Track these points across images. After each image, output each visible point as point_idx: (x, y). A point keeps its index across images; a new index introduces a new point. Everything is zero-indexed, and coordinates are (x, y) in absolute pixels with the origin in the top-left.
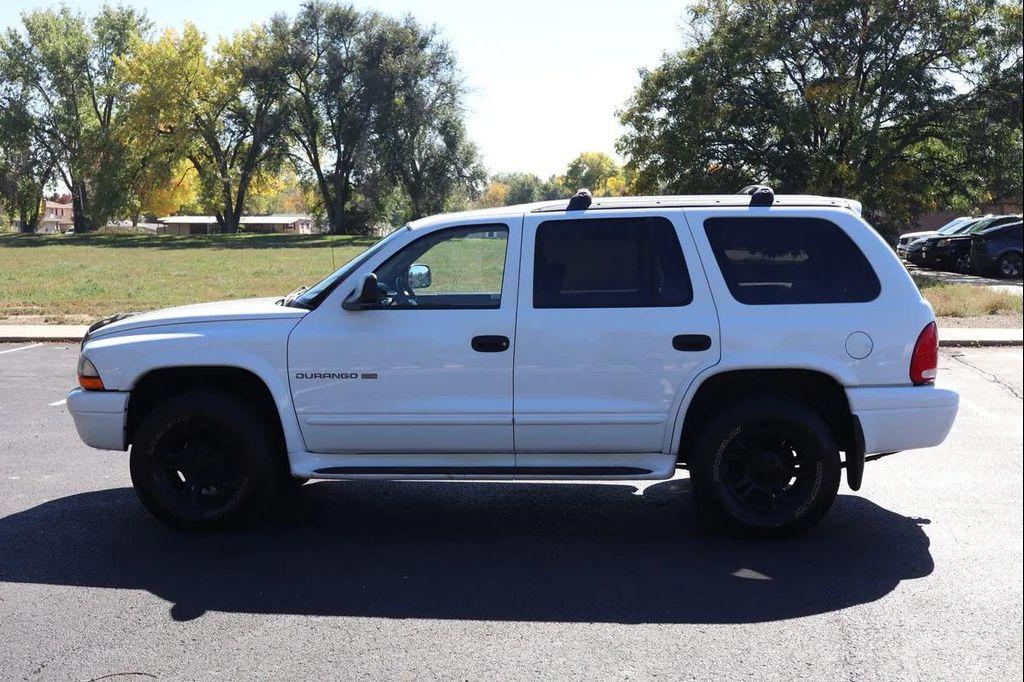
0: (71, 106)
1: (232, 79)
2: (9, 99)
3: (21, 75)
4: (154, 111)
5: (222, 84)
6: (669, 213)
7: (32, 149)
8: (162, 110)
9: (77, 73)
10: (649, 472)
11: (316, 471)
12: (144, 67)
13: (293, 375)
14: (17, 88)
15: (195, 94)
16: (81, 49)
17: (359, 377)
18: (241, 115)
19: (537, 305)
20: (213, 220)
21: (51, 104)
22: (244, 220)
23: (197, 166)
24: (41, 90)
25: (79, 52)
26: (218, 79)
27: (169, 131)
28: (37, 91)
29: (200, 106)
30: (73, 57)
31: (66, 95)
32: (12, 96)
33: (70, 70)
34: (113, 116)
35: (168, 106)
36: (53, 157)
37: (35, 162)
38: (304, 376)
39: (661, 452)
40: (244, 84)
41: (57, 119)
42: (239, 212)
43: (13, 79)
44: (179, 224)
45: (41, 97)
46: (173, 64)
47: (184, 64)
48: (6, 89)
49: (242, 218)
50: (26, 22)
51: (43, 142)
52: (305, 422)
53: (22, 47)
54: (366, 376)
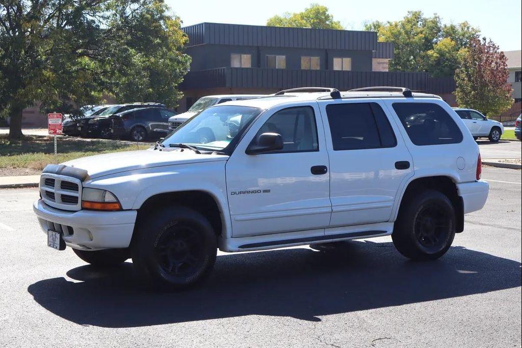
10: (386, 232)
11: (239, 247)
13: (229, 194)
17: (262, 192)
19: (335, 149)
38: (235, 193)
39: (387, 221)
52: (235, 220)
54: (265, 191)
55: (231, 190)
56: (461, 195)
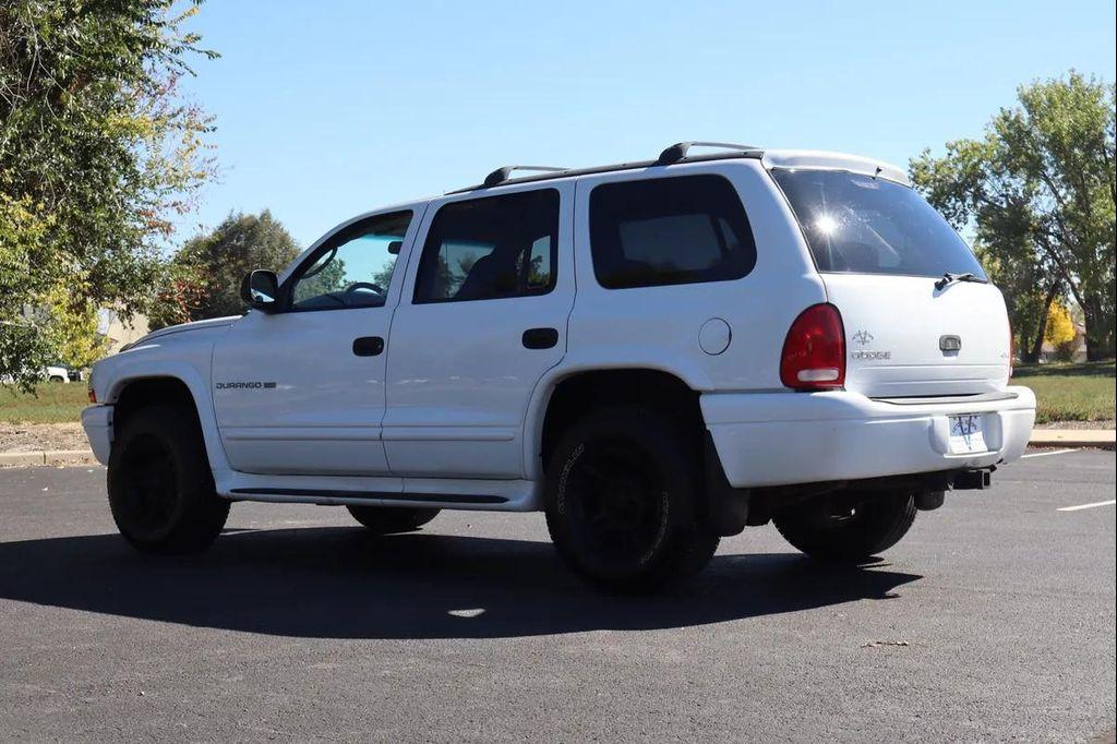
0: (1083, 201)
2: (1006, 196)
3: (1024, 165)
7: (1038, 257)
9: (1089, 156)
10: (504, 500)
11: (234, 491)
13: (214, 385)
14: (1018, 183)
16: (1092, 126)
17: (263, 386)
19: (416, 300)
21: (1060, 200)
24: (1047, 180)
25: (1089, 129)
28: (1043, 183)
30: (1082, 136)
31: (1076, 186)
32: (1011, 193)
33: (1078, 152)
36: (1062, 267)
37: (1041, 274)
38: (222, 386)
41: (1062, 217)
43: (1014, 172)
45: (1048, 191)
50: (1025, 99)
51: (1051, 251)
52: (226, 437)
53: (1020, 130)
54: (267, 385)
55: (217, 378)
56: (708, 428)
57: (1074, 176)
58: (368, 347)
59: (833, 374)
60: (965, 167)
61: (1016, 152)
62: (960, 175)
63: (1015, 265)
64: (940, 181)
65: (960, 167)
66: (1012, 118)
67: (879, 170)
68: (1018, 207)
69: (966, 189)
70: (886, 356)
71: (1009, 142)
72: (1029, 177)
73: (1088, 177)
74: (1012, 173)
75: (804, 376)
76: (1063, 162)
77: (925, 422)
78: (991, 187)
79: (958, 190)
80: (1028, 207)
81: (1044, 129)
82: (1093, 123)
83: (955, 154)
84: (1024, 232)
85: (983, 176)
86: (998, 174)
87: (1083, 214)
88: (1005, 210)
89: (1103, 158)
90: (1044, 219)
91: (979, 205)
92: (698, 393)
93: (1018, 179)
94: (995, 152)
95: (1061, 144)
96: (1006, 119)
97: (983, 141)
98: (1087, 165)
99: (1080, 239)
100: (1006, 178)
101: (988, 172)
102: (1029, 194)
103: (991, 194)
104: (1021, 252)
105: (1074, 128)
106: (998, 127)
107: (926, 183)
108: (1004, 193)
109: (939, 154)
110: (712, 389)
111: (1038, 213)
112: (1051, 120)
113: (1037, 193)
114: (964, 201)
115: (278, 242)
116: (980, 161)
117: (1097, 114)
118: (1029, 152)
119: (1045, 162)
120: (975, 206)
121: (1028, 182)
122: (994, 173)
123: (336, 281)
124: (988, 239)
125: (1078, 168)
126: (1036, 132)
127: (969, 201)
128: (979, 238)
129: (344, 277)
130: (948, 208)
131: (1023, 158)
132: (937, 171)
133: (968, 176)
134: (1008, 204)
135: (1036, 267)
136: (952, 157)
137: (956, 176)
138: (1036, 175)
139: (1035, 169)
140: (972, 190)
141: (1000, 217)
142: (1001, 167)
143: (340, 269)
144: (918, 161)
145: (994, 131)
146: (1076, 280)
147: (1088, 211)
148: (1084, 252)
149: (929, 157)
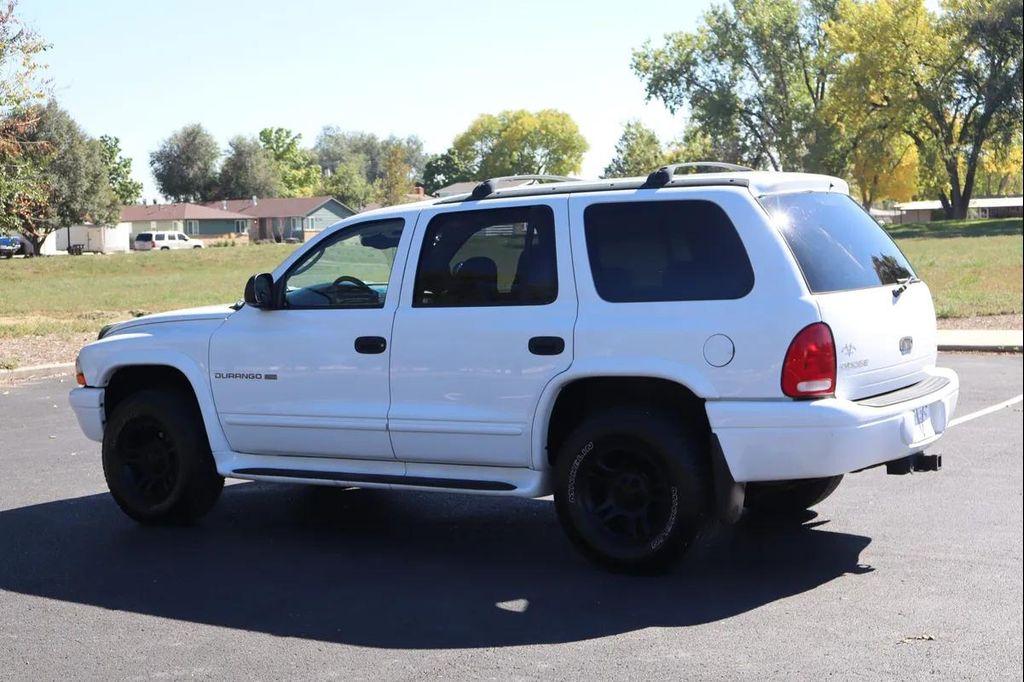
0: (780, 86)
1: (955, 38)
2: (716, 81)
3: (730, 53)
4: (865, 82)
5: (944, 45)
6: (551, 200)
7: (742, 134)
8: (873, 81)
9: (785, 46)
10: (514, 488)
11: (235, 471)
12: (854, 33)
14: (724, 69)
15: (914, 58)
16: (789, 20)
17: (263, 378)
18: (970, 79)
19: (415, 304)
20: (937, 205)
21: (760, 84)
22: (975, 203)
23: (918, 142)
24: (751, 68)
25: (786, 22)
26: (939, 39)
27: (885, 103)
28: (746, 69)
29: (923, 73)
30: (780, 28)
31: (775, 72)
32: (719, 78)
33: (777, 43)
34: (827, 91)
35: (879, 76)
36: (763, 143)
37: (745, 149)
38: (221, 376)
40: (968, 41)
41: (766, 100)
42: (968, 195)
44: (918, 211)
45: (751, 76)
46: (886, 27)
47: (899, 25)
48: (713, 71)
49: (971, 201)
51: (753, 127)
52: (227, 422)
53: (727, 24)
54: (268, 377)
55: (216, 369)
56: (714, 431)
57: (772, 62)
58: (370, 345)
59: (827, 384)
60: (680, 55)
61: (724, 42)
62: (676, 63)
63: (722, 141)
64: (659, 68)
65: (676, 55)
66: (720, 12)
67: (831, 186)
68: (725, 90)
69: (681, 75)
70: (865, 363)
71: (717, 33)
72: (734, 64)
73: (786, 64)
74: (720, 60)
75: (802, 387)
76: (764, 52)
77: (897, 420)
78: (702, 73)
79: (673, 76)
80: (734, 90)
81: (747, 21)
82: (790, 17)
83: (672, 45)
84: (731, 114)
85: (695, 63)
86: (707, 61)
87: (781, 97)
88: (715, 93)
89: (797, 46)
90: (748, 102)
91: (692, 89)
92: (704, 400)
93: (725, 66)
94: (705, 42)
95: (762, 35)
96: (715, 13)
97: (695, 33)
98: (785, 54)
99: (779, 119)
100: (715, 64)
101: (699, 60)
102: (734, 79)
103: (702, 79)
104: (728, 129)
105: (773, 22)
106: (708, 20)
107: (647, 69)
108: (714, 78)
109: (659, 44)
110: (717, 397)
111: (742, 97)
112: (754, 14)
113: (741, 78)
114: (679, 85)
115: (65, 128)
116: (693, 50)
117: (793, 9)
118: (735, 42)
119: (749, 52)
120: (688, 89)
121: (734, 69)
122: (705, 60)
123: (111, 157)
124: (701, 119)
125: (777, 56)
126: (741, 25)
127: (684, 85)
128: (694, 117)
129: (119, 154)
130: (665, 92)
131: (729, 47)
132: (656, 59)
133: (682, 64)
134: (718, 88)
135: (740, 143)
136: (669, 47)
137: (672, 64)
138: (741, 63)
139: (740, 57)
140: (686, 75)
141: (712, 99)
142: (711, 55)
143: (116, 146)
144: (640, 50)
145: (704, 24)
146: (775, 155)
147: (786, 95)
148: (783, 129)
149: (650, 47)
